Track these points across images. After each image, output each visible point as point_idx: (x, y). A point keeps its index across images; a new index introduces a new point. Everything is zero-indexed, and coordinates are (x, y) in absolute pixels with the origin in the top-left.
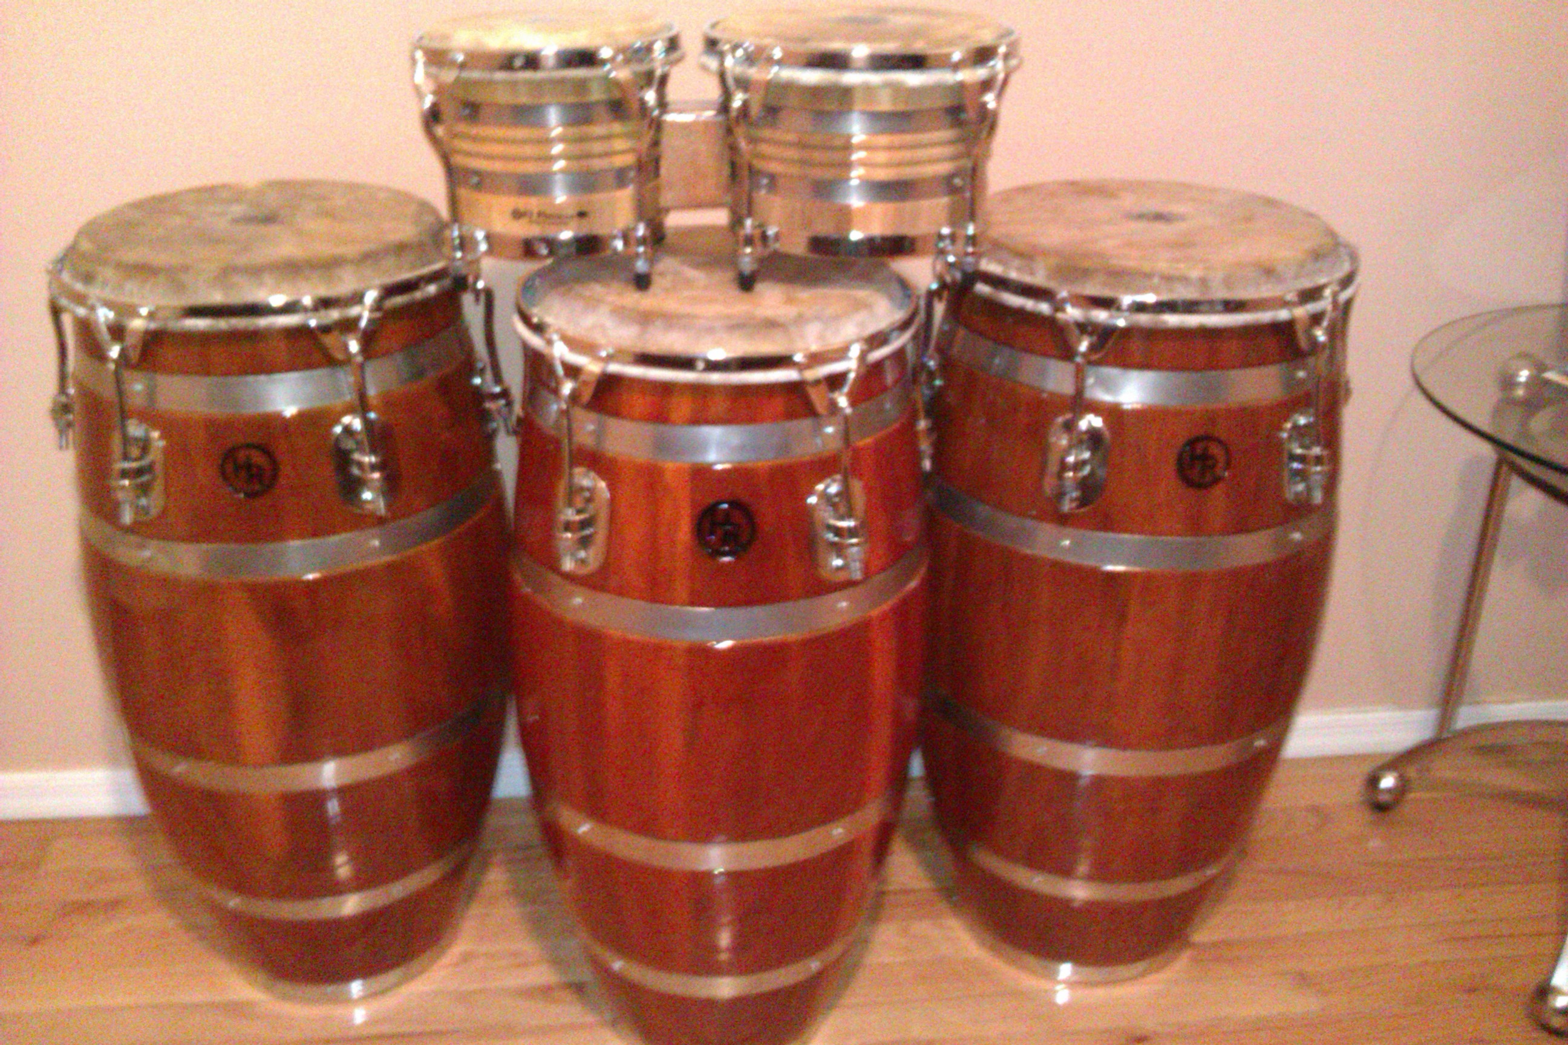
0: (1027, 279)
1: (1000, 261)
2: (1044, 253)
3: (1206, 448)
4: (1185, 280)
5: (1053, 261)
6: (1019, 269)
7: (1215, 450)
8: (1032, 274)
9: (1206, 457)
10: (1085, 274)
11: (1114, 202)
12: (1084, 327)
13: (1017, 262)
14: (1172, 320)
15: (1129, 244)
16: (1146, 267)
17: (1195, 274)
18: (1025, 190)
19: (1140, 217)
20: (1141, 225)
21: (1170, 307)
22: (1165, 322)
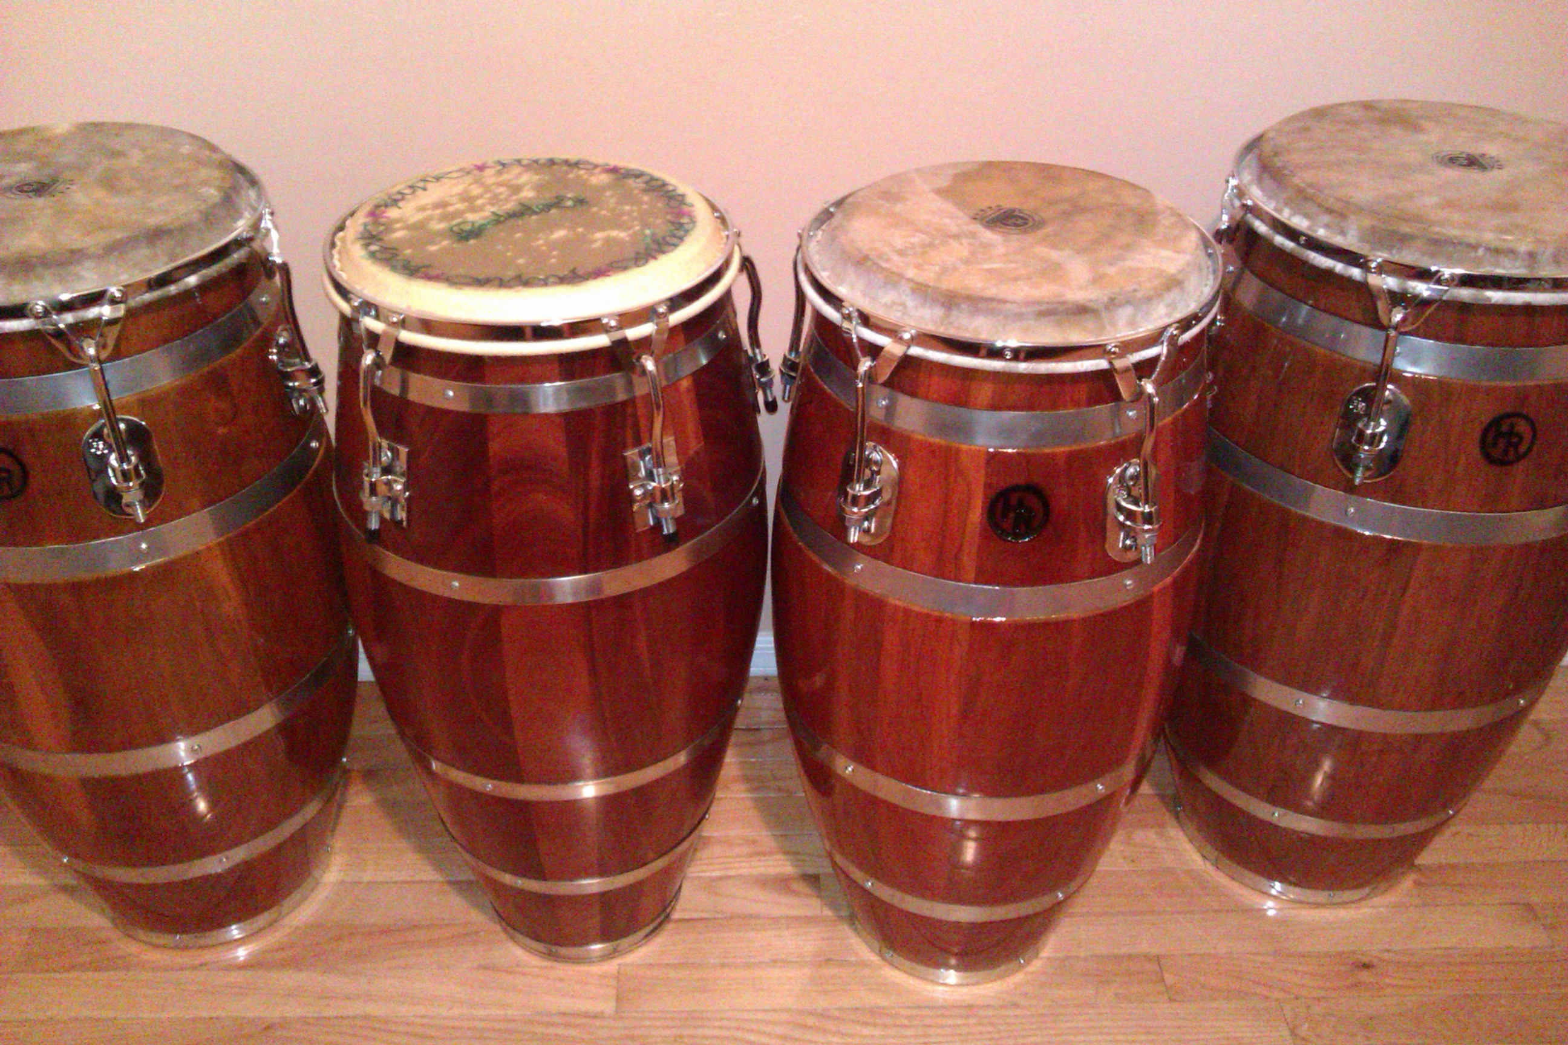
0: (1338, 241)
1: (1307, 216)
2: (1359, 209)
3: (1512, 426)
4: (1512, 252)
5: (1367, 222)
6: (1327, 226)
7: (1522, 427)
8: (1343, 233)
9: (1511, 432)
10: (1404, 240)
11: (1422, 138)
12: (1397, 298)
13: (1326, 218)
14: (1496, 296)
15: (1448, 204)
16: (1472, 237)
17: (1523, 248)
18: (1320, 113)
19: (1452, 160)
20: (1453, 173)
21: (1498, 282)
22: (1489, 299)
